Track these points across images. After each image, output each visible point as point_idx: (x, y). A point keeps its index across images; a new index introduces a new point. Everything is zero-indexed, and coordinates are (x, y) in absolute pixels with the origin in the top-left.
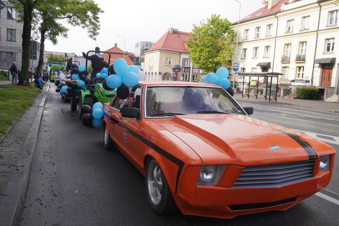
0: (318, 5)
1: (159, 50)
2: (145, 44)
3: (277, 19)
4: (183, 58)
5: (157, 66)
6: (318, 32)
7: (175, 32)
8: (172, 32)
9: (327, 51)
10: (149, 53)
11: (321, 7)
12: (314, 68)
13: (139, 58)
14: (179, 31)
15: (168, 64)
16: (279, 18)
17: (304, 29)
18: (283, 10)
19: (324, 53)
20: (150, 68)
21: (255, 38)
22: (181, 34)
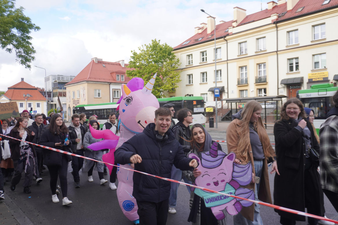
0: (274, 25)
1: (86, 81)
2: (57, 77)
3: (226, 42)
4: (113, 89)
5: (85, 99)
6: (278, 52)
7: (100, 62)
8: (97, 62)
9: (290, 71)
10: (72, 86)
11: (277, 27)
12: (278, 89)
13: (51, 92)
14: (103, 60)
15: (97, 97)
16: (228, 41)
17: (260, 51)
18: (232, 32)
19: (287, 74)
20: (74, 102)
21: (200, 63)
22: (105, 63)
